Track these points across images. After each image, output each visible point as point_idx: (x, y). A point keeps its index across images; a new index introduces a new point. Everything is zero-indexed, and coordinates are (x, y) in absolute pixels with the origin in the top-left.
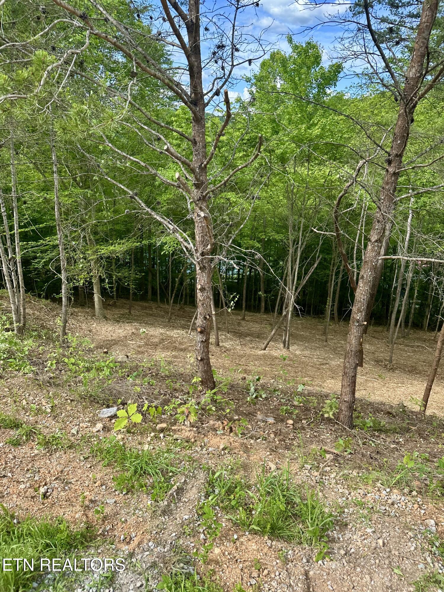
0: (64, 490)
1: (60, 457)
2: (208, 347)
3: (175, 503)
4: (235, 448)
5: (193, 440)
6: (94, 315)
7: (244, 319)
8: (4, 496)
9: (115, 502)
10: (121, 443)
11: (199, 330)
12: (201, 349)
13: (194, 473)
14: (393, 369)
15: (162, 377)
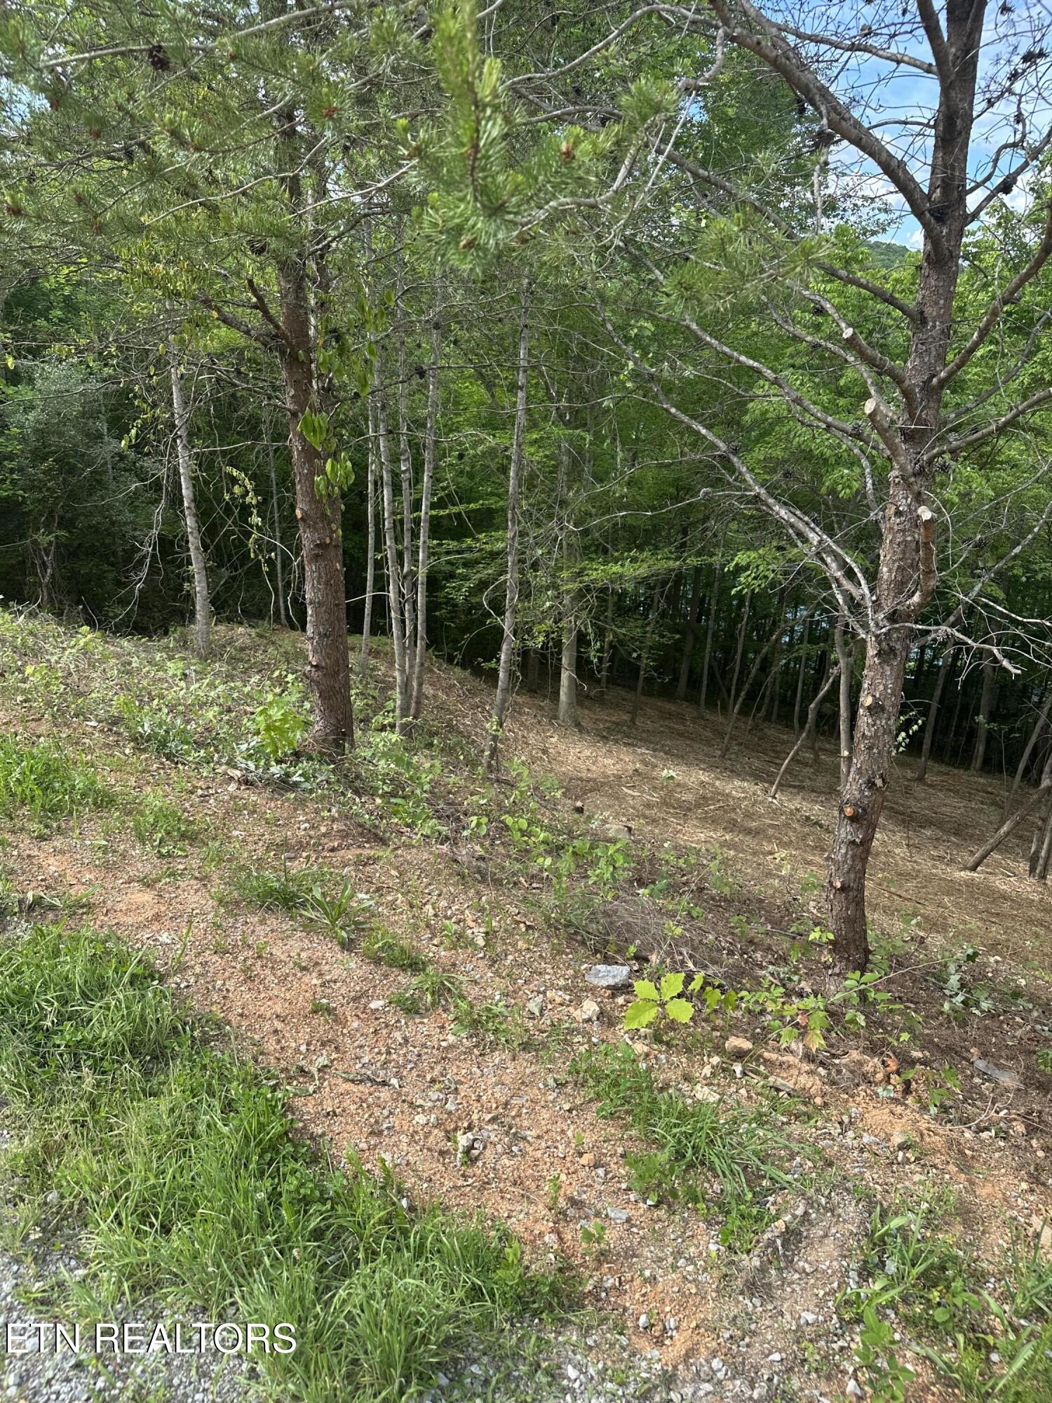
0: (509, 1153)
1: (501, 1067)
2: (864, 861)
3: (779, 1269)
4: (935, 1152)
5: (818, 1101)
6: (556, 717)
7: (920, 779)
8: (381, 1132)
9: (628, 1220)
10: (643, 1066)
11: (849, 811)
12: (845, 862)
13: (829, 1197)
15: (713, 899)
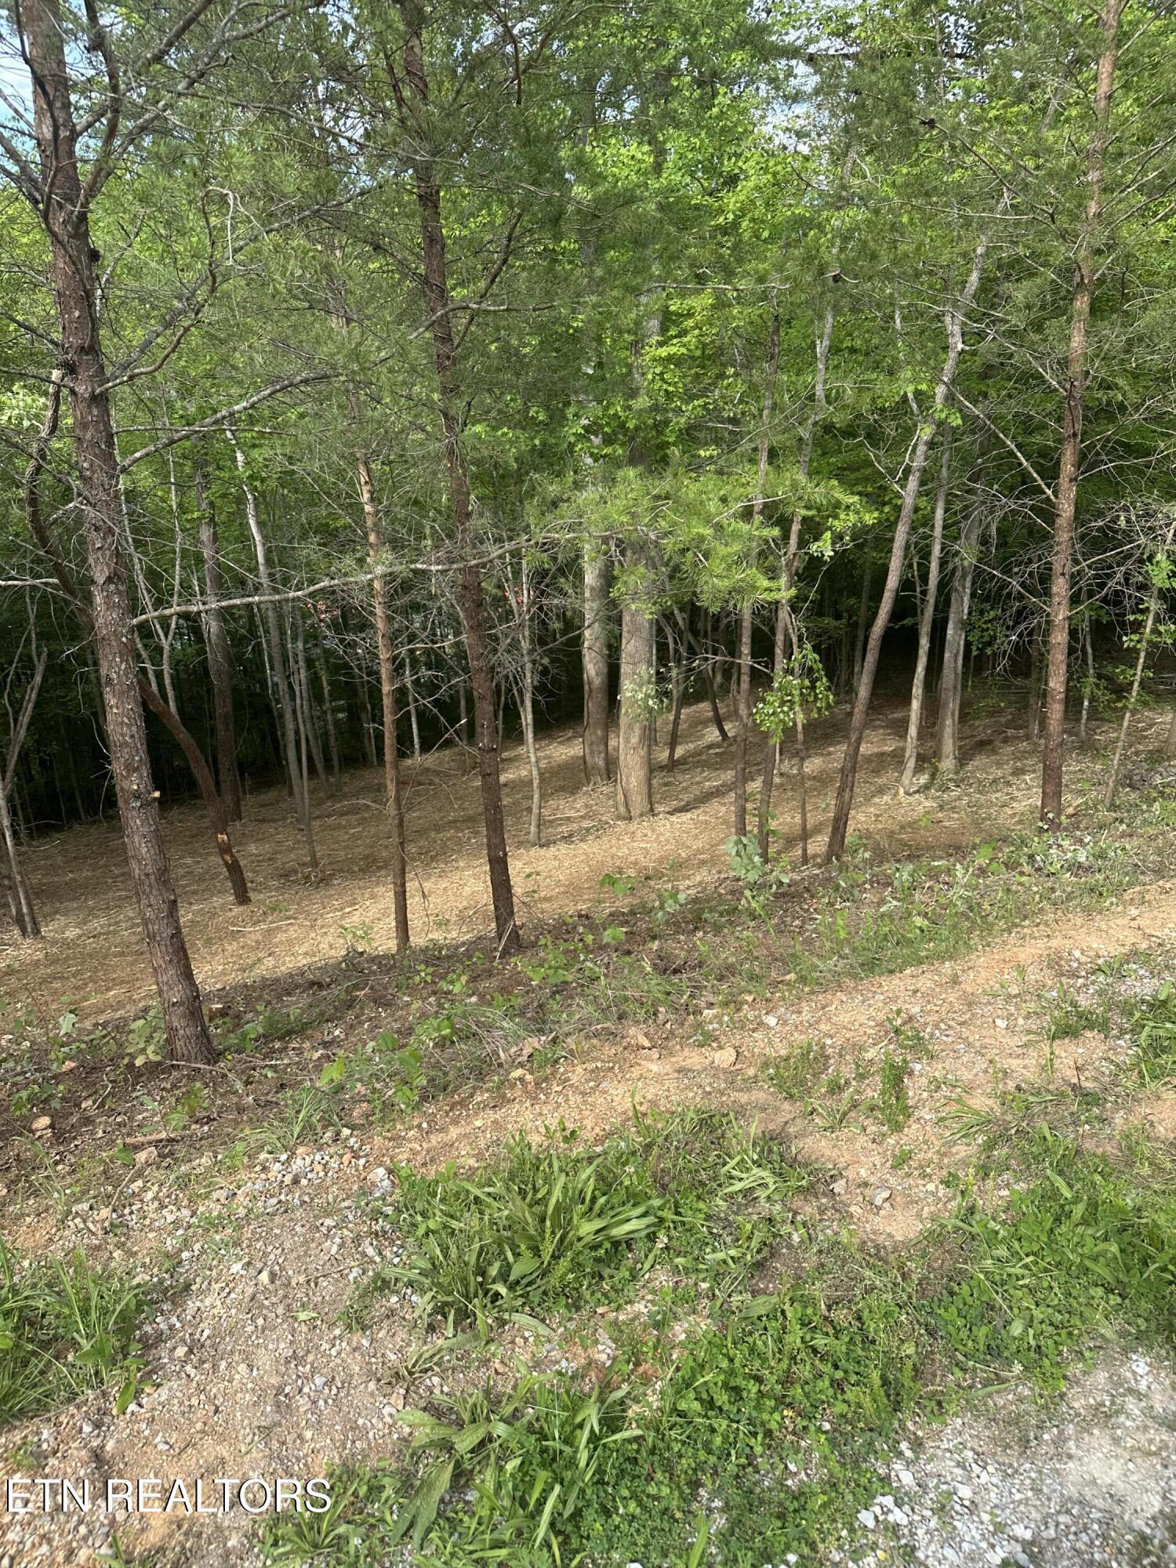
14: (324, 881)
